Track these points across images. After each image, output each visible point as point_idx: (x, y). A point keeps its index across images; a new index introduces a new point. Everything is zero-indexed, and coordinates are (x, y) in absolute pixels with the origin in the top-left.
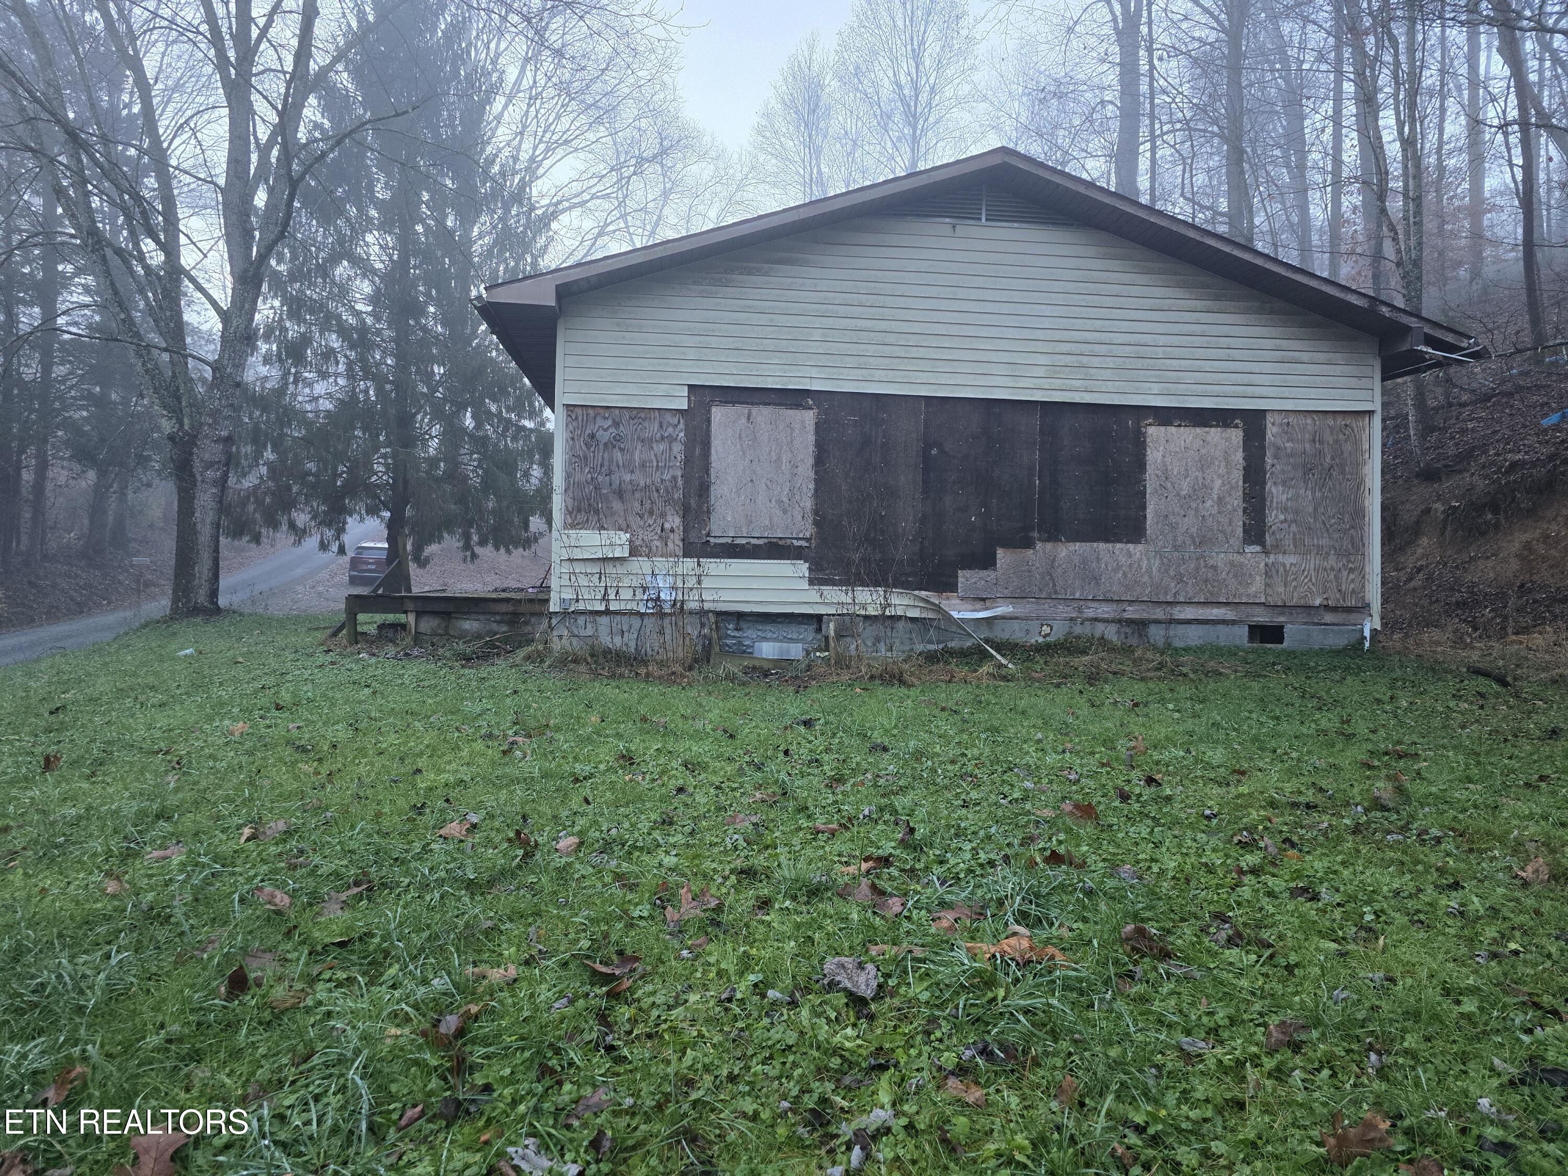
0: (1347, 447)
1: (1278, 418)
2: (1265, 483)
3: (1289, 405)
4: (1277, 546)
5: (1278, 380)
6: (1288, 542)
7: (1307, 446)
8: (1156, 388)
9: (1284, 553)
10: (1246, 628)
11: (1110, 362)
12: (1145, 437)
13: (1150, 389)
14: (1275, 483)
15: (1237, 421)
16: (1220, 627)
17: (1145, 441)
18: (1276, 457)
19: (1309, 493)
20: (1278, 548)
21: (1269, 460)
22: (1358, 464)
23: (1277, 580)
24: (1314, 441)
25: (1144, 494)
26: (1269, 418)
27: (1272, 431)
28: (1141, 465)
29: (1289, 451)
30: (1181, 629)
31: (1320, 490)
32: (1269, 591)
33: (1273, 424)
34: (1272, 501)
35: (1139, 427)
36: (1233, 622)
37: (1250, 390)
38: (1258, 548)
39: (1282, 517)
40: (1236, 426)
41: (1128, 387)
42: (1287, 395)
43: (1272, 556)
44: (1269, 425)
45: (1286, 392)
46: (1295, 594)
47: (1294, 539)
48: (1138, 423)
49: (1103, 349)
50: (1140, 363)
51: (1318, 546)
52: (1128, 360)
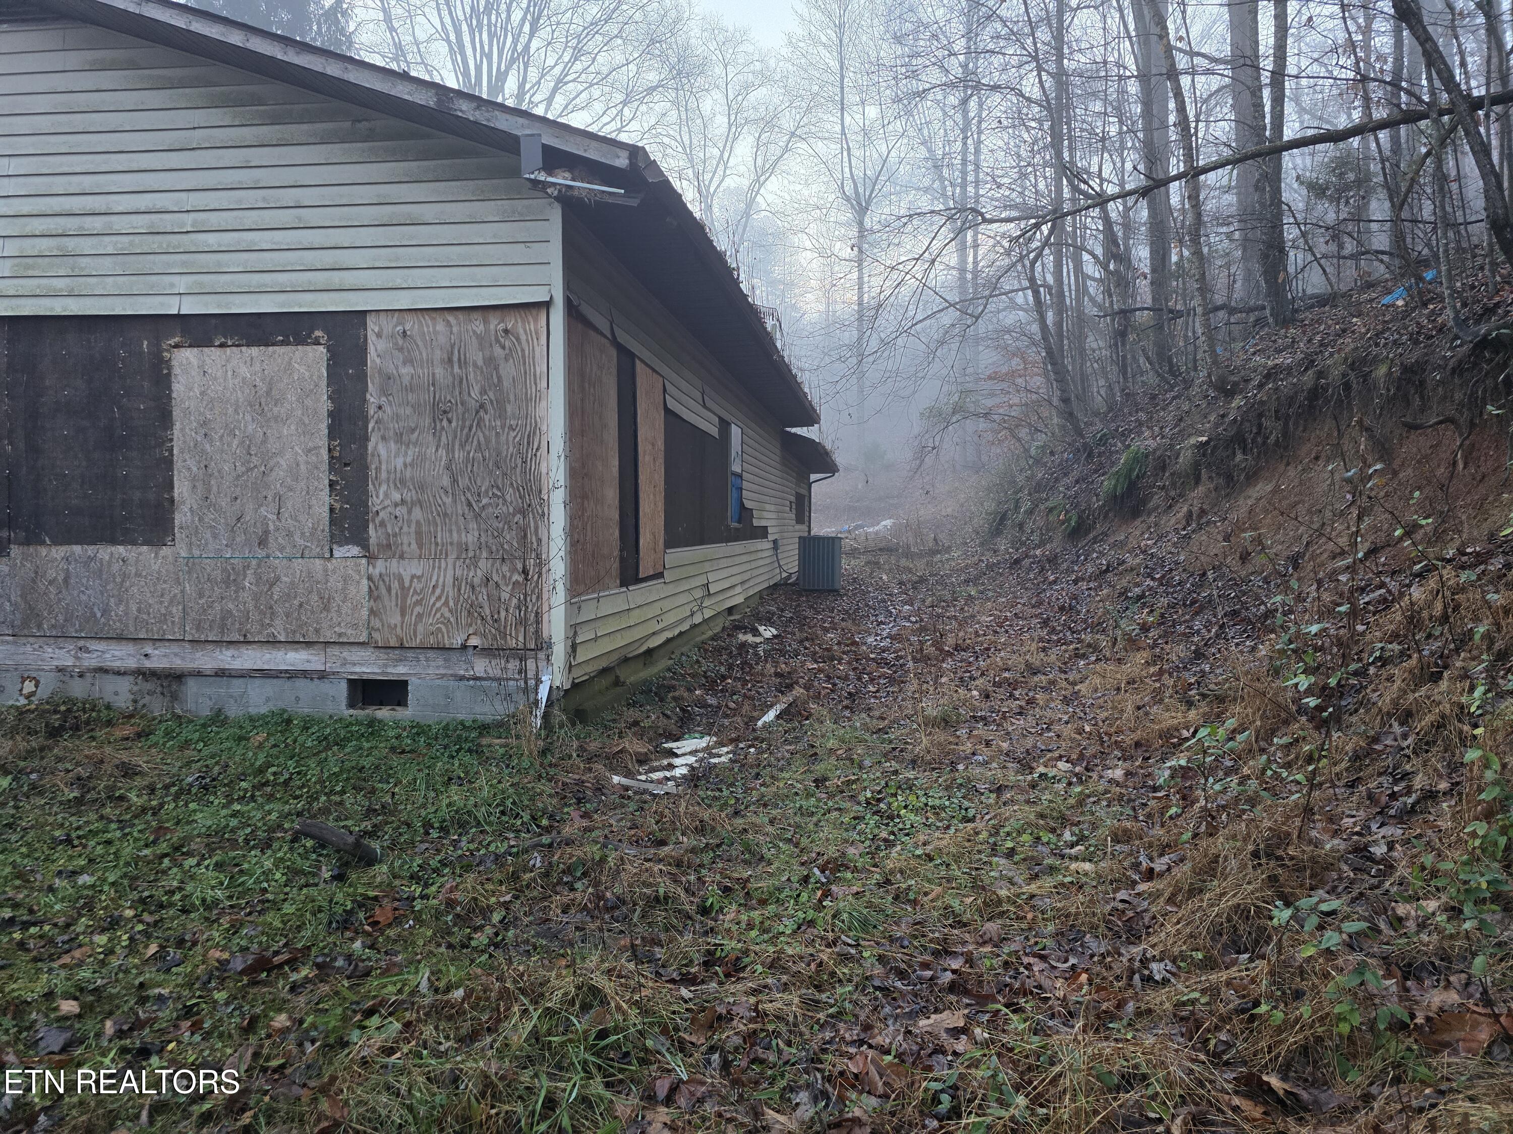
0: (508, 370)
1: (388, 325)
2: (367, 439)
3: (403, 301)
4: (389, 546)
5: (383, 257)
6: (408, 542)
7: (439, 371)
8: (182, 284)
9: (402, 557)
10: (344, 685)
11: (108, 245)
12: (170, 368)
13: (172, 285)
14: (384, 438)
15: (318, 333)
16: (301, 683)
17: (169, 375)
18: (384, 391)
19: (442, 452)
20: (389, 548)
21: (373, 398)
22: (528, 400)
23: (390, 603)
24: (450, 360)
25: (169, 463)
26: (372, 324)
27: (376, 348)
28: (165, 417)
29: (406, 380)
30: (237, 686)
31: (462, 446)
32: (375, 623)
33: (379, 335)
34: (379, 469)
35: (160, 351)
36: (322, 675)
37: (336, 278)
38: (355, 550)
39: (397, 496)
40: (317, 343)
41: (139, 284)
42: (399, 283)
43: (380, 564)
44: (371, 337)
45: (397, 278)
46: (420, 628)
47: (419, 533)
48: (158, 345)
49: (97, 223)
50: (155, 243)
51: (459, 544)
52: (137, 239)
